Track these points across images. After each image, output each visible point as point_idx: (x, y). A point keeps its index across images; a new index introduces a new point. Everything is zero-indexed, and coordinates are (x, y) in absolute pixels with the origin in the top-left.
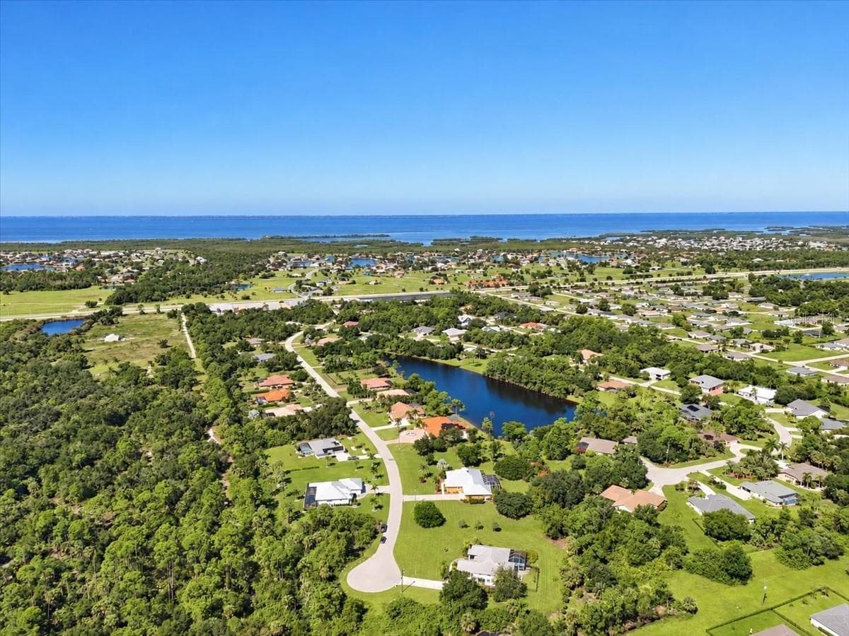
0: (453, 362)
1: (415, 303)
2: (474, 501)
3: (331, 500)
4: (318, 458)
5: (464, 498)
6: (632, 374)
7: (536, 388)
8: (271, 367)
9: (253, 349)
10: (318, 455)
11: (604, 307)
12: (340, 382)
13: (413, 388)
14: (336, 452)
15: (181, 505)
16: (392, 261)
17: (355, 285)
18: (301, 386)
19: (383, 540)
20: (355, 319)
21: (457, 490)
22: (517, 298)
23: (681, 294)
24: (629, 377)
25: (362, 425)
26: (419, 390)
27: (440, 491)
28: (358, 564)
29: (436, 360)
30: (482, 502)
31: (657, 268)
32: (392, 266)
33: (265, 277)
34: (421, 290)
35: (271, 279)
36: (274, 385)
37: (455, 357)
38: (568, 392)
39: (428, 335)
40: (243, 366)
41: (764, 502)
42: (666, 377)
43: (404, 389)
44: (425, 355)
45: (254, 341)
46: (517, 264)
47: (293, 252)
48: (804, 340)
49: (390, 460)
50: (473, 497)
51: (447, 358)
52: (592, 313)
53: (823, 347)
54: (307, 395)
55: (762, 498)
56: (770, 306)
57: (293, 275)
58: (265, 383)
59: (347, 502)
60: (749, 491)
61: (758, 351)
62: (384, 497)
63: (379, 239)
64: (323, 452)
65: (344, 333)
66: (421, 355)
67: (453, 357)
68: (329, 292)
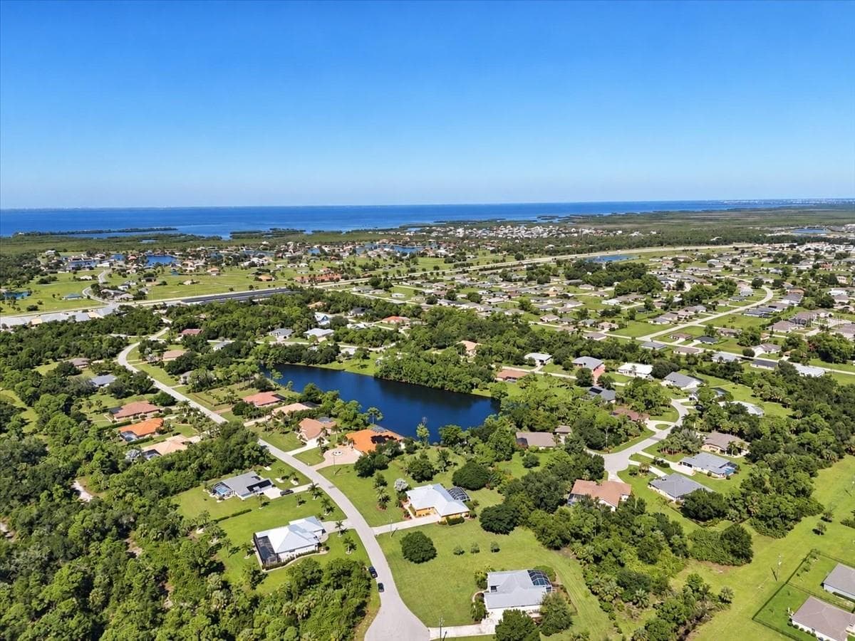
0: (334, 366)
1: (254, 304)
2: (453, 522)
3: (294, 550)
4: (243, 498)
5: (440, 520)
6: (519, 362)
7: (438, 385)
8: (120, 392)
9: (79, 372)
10: (243, 496)
11: (451, 297)
12: (216, 401)
13: (311, 401)
14: (263, 488)
15: (95, 596)
16: (197, 256)
17: (166, 286)
18: (170, 412)
19: (381, 587)
20: (192, 325)
21: (427, 511)
22: (359, 291)
23: (510, 280)
24: (515, 364)
25: (274, 451)
26: (320, 402)
27: (408, 515)
28: (368, 625)
29: (315, 365)
30: (461, 521)
31: (471, 256)
32: (201, 263)
33: (43, 282)
34: (251, 287)
35: (53, 284)
36: (135, 415)
37: (335, 360)
38: (473, 386)
39: (287, 337)
40: (79, 393)
41: (709, 475)
42: (549, 361)
43: (300, 402)
44: (300, 361)
45: (77, 361)
46: (339, 257)
47: (65, 251)
48: (637, 317)
49: (330, 488)
50: (451, 517)
51: (326, 362)
52: (442, 303)
53: (655, 322)
54: (185, 421)
55: (706, 472)
56: (589, 287)
57: (82, 278)
58: (121, 413)
59: (313, 548)
60: (690, 466)
61: (607, 330)
62: (350, 533)
63: (165, 233)
64: (249, 491)
65: (190, 343)
66: (296, 361)
67: (333, 360)
68: (142, 296)
